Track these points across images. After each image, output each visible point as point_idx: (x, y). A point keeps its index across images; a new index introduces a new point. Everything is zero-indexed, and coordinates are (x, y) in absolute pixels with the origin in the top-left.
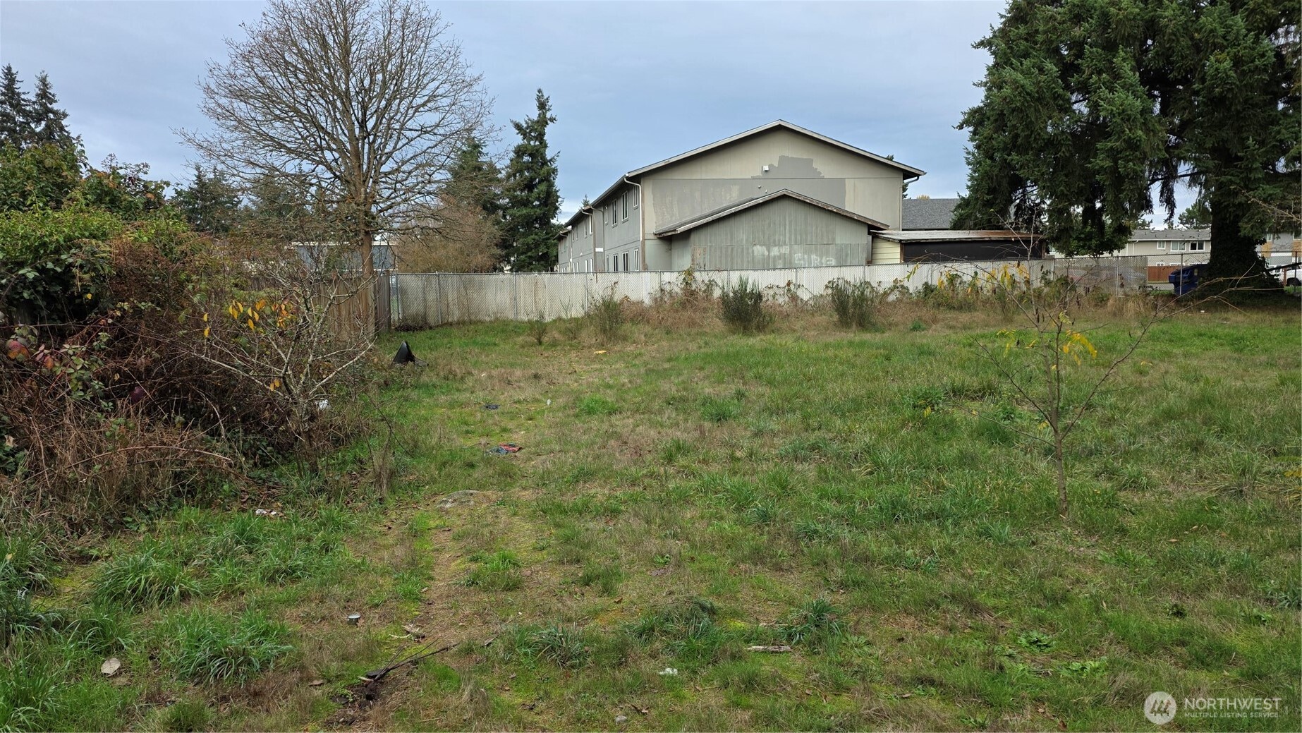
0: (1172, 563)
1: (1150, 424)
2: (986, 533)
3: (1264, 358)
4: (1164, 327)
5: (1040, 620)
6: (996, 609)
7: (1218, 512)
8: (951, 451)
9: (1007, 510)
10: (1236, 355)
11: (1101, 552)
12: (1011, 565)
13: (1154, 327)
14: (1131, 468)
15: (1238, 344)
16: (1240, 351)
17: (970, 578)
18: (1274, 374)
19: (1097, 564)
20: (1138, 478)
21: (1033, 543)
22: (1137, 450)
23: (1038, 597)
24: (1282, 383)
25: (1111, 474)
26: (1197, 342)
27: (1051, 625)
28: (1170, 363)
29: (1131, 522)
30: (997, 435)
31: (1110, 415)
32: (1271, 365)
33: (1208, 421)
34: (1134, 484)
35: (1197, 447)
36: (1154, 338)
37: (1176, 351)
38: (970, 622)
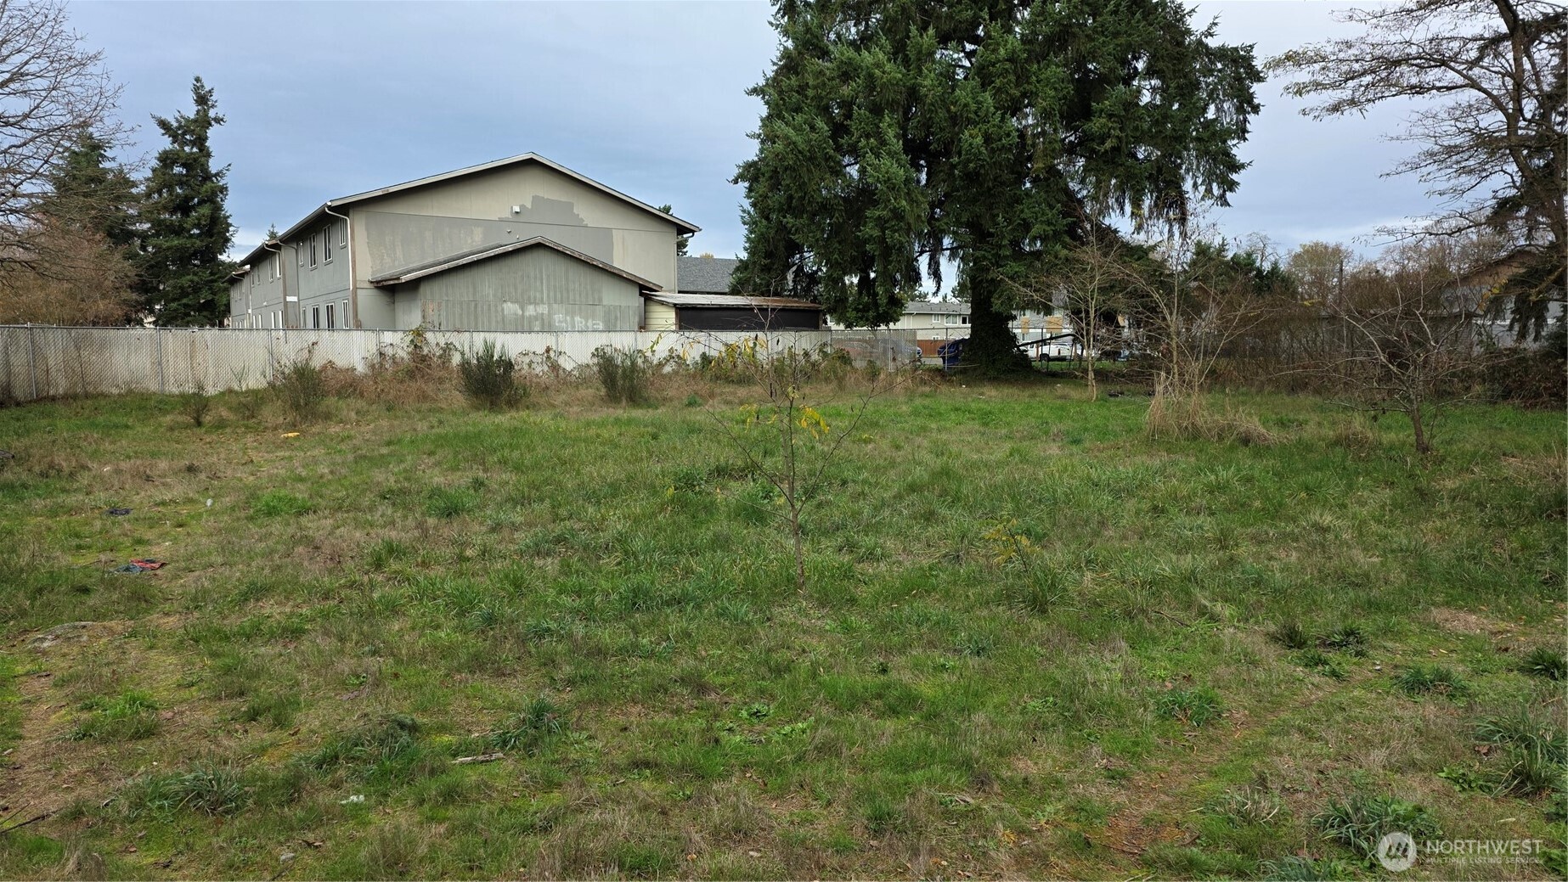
0: (884, 627)
1: (895, 497)
2: (722, 613)
3: (1004, 431)
4: (927, 402)
5: (762, 692)
6: (723, 686)
7: (937, 576)
8: (705, 535)
9: (750, 589)
10: (982, 429)
11: (829, 622)
12: (743, 642)
13: (918, 402)
14: (869, 541)
15: (985, 418)
16: (986, 424)
17: (702, 660)
18: (1008, 446)
19: (822, 633)
20: (874, 549)
21: (769, 619)
22: (879, 523)
23: (763, 670)
24: (1011, 455)
25: (851, 547)
26: (953, 416)
27: (771, 695)
28: (925, 437)
29: (863, 593)
30: (753, 514)
31: (860, 490)
32: (1009, 437)
33: (944, 493)
34: (870, 556)
35: (929, 517)
36: (916, 413)
37: (933, 426)
38: (696, 703)
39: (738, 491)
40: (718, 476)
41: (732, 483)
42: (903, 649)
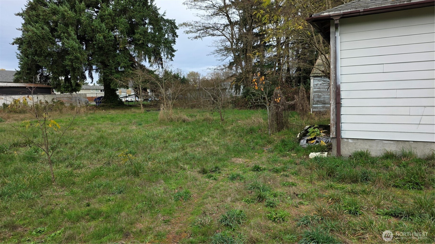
0: (87, 190)
1: (85, 147)
2: (22, 197)
3: (118, 123)
4: (92, 116)
5: (41, 223)
6: (24, 224)
7: (103, 170)
8: (10, 169)
9: (32, 186)
10: (111, 123)
11: (66, 192)
12: (31, 206)
13: (89, 116)
14: (78, 162)
15: (112, 119)
16: (112, 121)
17: (14, 216)
18: (120, 127)
19: (63, 197)
20: (80, 165)
21: (41, 196)
22: (81, 156)
23: (41, 215)
24: (122, 130)
25: (71, 165)
26: (101, 120)
27: (45, 223)
28: (93, 127)
29: (77, 180)
30: (31, 159)
31: (72, 146)
32: (120, 125)
33: (102, 143)
34: (79, 167)
35: (98, 152)
36: (89, 119)
37: (95, 123)
38: (12, 233)
39: (23, 151)
40: (14, 146)
41: (21, 148)
42: (94, 197)
